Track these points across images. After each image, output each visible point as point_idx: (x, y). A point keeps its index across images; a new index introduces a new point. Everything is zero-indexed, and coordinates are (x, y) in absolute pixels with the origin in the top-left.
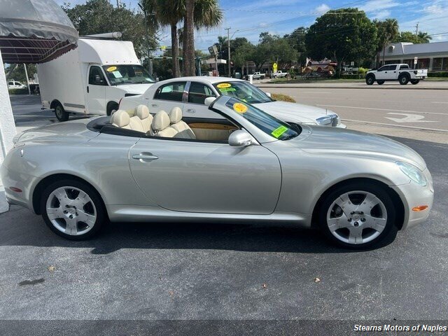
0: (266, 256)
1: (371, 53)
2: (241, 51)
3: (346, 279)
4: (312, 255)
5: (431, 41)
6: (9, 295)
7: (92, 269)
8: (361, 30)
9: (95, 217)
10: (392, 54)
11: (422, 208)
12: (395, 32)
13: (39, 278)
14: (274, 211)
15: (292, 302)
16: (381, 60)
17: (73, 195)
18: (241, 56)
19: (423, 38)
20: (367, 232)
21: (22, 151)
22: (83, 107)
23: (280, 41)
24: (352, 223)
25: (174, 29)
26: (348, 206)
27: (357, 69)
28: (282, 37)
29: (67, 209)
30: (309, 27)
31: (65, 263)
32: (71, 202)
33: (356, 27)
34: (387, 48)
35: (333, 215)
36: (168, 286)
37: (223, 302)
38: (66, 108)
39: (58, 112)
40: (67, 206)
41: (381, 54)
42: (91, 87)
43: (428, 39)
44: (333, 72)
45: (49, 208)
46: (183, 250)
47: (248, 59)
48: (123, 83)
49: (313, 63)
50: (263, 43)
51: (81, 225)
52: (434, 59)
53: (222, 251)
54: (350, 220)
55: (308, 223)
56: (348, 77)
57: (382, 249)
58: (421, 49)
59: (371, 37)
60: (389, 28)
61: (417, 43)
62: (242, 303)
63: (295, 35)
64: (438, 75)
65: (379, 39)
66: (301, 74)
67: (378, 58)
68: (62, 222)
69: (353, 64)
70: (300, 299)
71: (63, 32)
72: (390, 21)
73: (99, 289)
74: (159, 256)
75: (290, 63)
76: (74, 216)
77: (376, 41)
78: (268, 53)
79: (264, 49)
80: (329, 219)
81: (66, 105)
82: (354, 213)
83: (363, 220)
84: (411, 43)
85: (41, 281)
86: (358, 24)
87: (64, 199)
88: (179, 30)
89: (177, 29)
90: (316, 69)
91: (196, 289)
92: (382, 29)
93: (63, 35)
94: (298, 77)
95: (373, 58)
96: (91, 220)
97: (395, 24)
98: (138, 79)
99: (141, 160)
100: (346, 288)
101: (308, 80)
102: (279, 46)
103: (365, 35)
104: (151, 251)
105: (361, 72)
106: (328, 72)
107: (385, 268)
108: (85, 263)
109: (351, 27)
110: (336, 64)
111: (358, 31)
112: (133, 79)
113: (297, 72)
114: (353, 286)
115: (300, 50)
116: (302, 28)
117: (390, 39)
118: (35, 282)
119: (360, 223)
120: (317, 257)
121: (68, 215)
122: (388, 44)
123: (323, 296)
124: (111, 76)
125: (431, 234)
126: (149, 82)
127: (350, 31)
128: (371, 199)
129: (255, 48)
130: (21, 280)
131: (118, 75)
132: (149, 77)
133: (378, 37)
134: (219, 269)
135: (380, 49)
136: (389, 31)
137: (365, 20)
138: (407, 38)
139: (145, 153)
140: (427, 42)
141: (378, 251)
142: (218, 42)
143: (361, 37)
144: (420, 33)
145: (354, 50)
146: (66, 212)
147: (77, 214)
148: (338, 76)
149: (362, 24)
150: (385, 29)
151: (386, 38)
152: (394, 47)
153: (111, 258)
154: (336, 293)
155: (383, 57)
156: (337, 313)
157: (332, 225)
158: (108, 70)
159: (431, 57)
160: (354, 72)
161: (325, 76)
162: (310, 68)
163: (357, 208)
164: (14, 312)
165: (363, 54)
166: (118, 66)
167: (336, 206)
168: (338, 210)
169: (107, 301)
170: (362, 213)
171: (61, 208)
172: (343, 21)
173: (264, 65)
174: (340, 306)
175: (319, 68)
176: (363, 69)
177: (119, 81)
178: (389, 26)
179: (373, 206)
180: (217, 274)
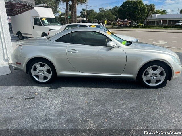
0: (119, 90)
1: (144, 18)
2: (92, 15)
3: (151, 98)
4: (137, 90)
5: (167, 14)
6: (22, 103)
7: (52, 94)
8: (141, 8)
9: (51, 75)
10: (152, 18)
11: (178, 72)
12: (153, 10)
13: (32, 97)
14: (122, 73)
15: (133, 106)
16: (148, 20)
17: (42, 66)
18: (92, 17)
19: (164, 12)
20: (157, 81)
21: (22, 48)
22: (31, 35)
23: (108, 12)
24: (152, 78)
25: (67, 4)
26: (151, 71)
27: (138, 24)
28: (108, 10)
29: (40, 71)
30: (120, 6)
31: (41, 92)
32: (42, 68)
33: (139, 7)
34: (150, 16)
35: (145, 75)
36: (85, 100)
37: (107, 105)
38: (24, 35)
39: (20, 37)
40: (40, 70)
41: (148, 18)
42: (35, 26)
43: (166, 13)
44: (129, 25)
45: (32, 71)
46: (86, 88)
47: (94, 18)
48: (48, 25)
49: (121, 21)
50: (101, 12)
51: (45, 78)
52: (169, 21)
53: (102, 88)
54: (151, 77)
55: (135, 78)
56: (135, 27)
57: (162, 88)
58: (164, 17)
59: (144, 11)
60: (151, 8)
61: (162, 14)
62: (114, 106)
63: (114, 9)
64: (170, 27)
65: (148, 12)
66: (116, 25)
67: (147, 20)
68: (37, 76)
69: (137, 22)
70: (136, 104)
71: (30, 2)
72: (152, 5)
73: (57, 101)
74: (78, 89)
75: (111, 21)
76: (43, 74)
77: (146, 13)
78: (103, 16)
79: (101, 15)
80: (143, 76)
81: (24, 34)
82: (153, 74)
83: (156, 77)
84: (160, 14)
85: (33, 98)
86: (140, 6)
87: (39, 68)
88: (69, 5)
89: (69, 4)
90: (122, 23)
91: (96, 101)
92: (149, 8)
93: (30, 3)
94: (115, 26)
95: (145, 20)
96: (50, 76)
97: (154, 6)
98: (54, 24)
99: (71, 52)
100: (153, 100)
101: (119, 28)
102: (107, 13)
103: (142, 10)
104: (74, 88)
105: (140, 25)
106: (127, 25)
107: (165, 94)
108: (49, 92)
109: (137, 7)
110: (130, 22)
111: (140, 9)
112: (52, 24)
113: (115, 24)
114: (155, 100)
115: (116, 16)
116: (117, 6)
117: (151, 12)
118: (31, 98)
119: (155, 78)
120: (139, 90)
121: (40, 74)
122: (151, 14)
123: (144, 103)
124: (43, 22)
125: (179, 83)
126: (59, 25)
127: (136, 8)
128: (160, 69)
129: (97, 14)
130: (25, 98)
131: (46, 22)
132: (58, 23)
133: (147, 11)
134: (102, 94)
135: (147, 16)
136: (151, 9)
137: (142, 4)
138: (158, 12)
139: (73, 50)
140: (166, 14)
141: (161, 89)
142: (82, 11)
143: (140, 11)
144: (163, 10)
145: (138, 16)
146: (39, 73)
147: (44, 74)
148: (131, 26)
149: (141, 5)
150: (150, 8)
151: (150, 12)
152: (153, 15)
153: (59, 90)
154: (149, 103)
155: (149, 19)
156: (151, 109)
157: (144, 78)
158: (42, 19)
159: (168, 20)
160: (138, 25)
161: (126, 26)
162: (120, 23)
163: (154, 72)
164: (26, 109)
165: (141, 18)
166: (46, 18)
167: (146, 71)
168: (147, 73)
169: (62, 105)
170: (156, 74)
171: (37, 71)
172: (133, 4)
173: (101, 21)
174: (151, 107)
175: (124, 23)
176: (141, 24)
177: (46, 24)
178: (151, 7)
179: (160, 71)
180: (102, 96)
